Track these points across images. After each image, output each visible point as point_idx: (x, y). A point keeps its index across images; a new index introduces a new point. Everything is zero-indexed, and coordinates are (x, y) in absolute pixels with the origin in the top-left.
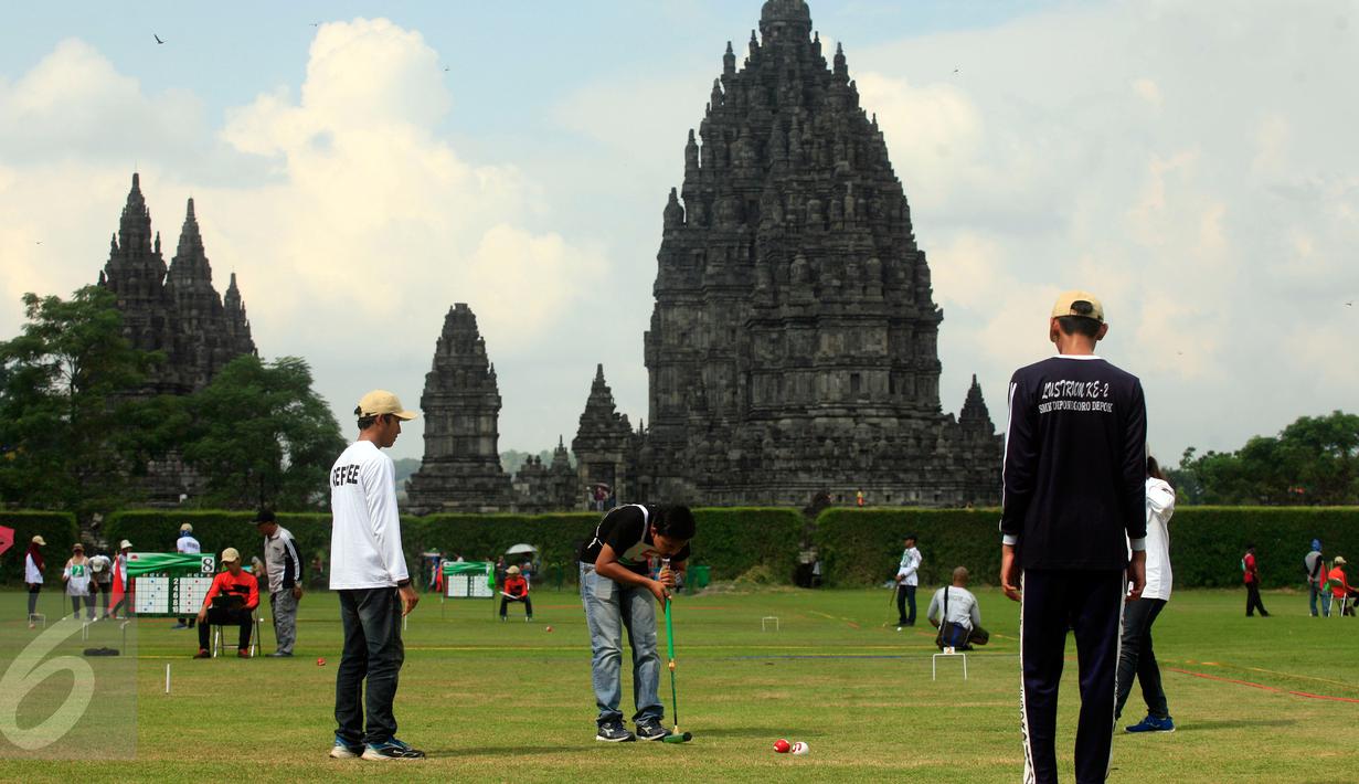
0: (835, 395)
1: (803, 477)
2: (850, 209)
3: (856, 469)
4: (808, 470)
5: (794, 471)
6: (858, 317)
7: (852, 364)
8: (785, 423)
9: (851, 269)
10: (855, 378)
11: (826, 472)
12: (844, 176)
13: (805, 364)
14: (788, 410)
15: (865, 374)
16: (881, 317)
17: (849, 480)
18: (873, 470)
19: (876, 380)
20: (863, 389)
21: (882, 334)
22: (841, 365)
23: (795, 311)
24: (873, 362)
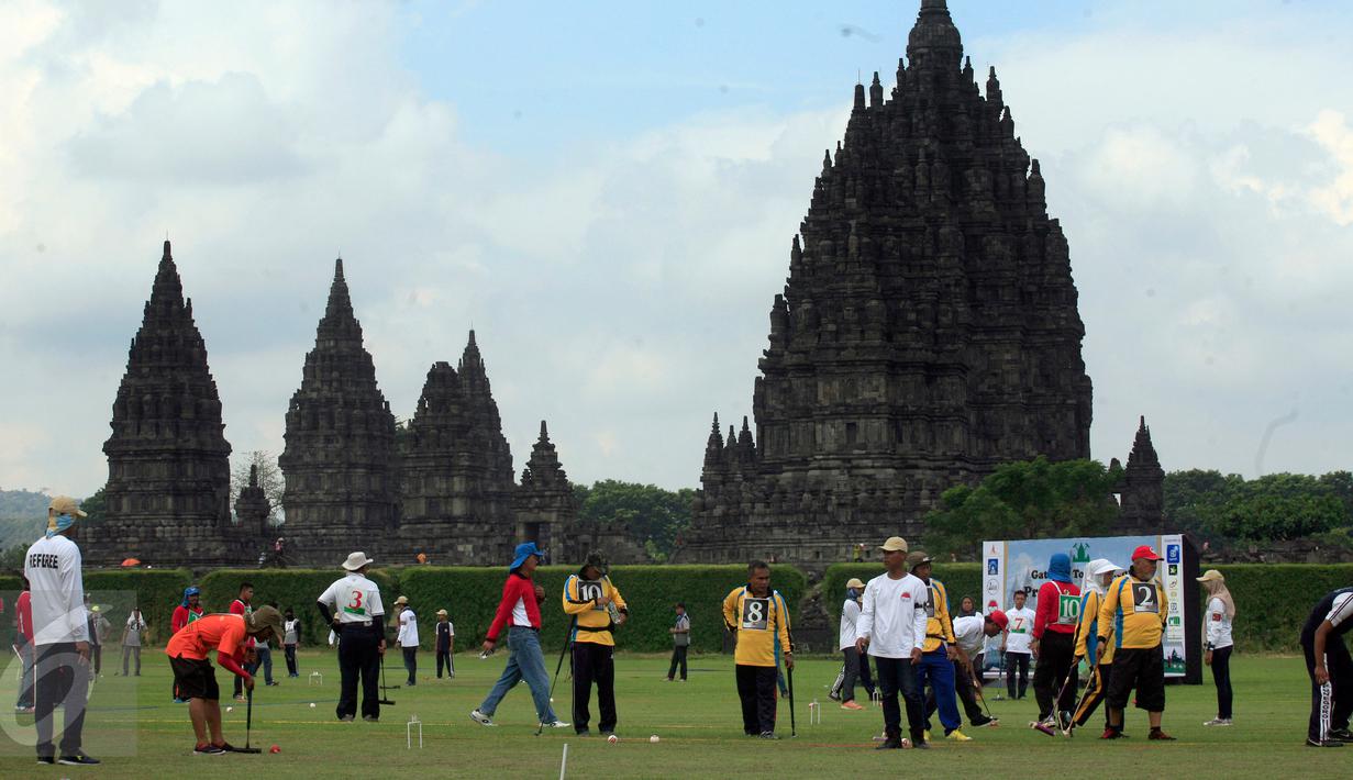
0: (830, 446)
1: (778, 533)
2: (853, 250)
3: (835, 523)
4: (783, 526)
5: (769, 528)
6: (852, 363)
7: (849, 413)
8: (786, 477)
9: (849, 313)
10: (851, 427)
11: (801, 527)
12: (851, 214)
13: (807, 413)
14: (790, 463)
15: (861, 423)
16: (878, 362)
17: (825, 535)
18: (852, 523)
19: (875, 429)
20: (860, 440)
21: (880, 381)
22: (835, 415)
23: (795, 359)
24: (869, 410)
